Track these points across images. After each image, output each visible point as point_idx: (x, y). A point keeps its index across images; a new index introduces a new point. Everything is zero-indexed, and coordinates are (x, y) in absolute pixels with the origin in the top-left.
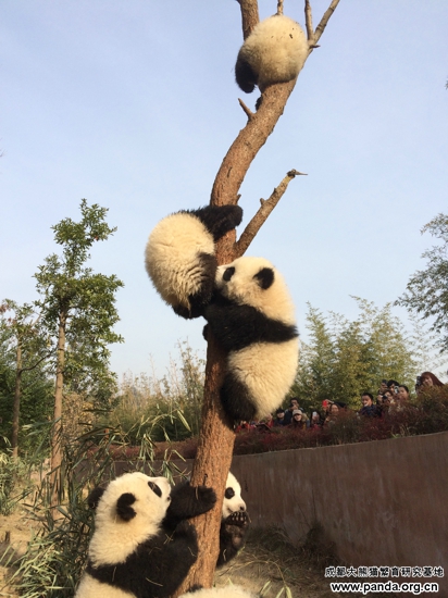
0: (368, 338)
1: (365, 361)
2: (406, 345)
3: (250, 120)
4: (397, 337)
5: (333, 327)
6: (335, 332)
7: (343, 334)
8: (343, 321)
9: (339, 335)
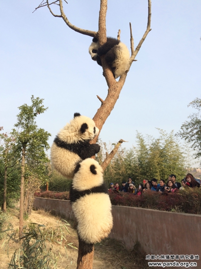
0: (163, 146)
1: (162, 157)
2: (180, 149)
3: (102, 104)
4: (176, 146)
5: (148, 141)
6: (148, 144)
7: (152, 144)
8: (152, 138)
9: (150, 145)
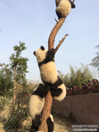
0: (83, 72)
1: (82, 77)
2: (91, 73)
3: (57, 23)
4: (89, 72)
7: (77, 71)
8: (77, 68)
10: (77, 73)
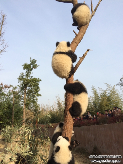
0: (109, 95)
1: (108, 101)
2: (120, 97)
3: (76, 36)
6: (99, 93)
7: (102, 94)
8: (102, 90)
10: (101, 96)
